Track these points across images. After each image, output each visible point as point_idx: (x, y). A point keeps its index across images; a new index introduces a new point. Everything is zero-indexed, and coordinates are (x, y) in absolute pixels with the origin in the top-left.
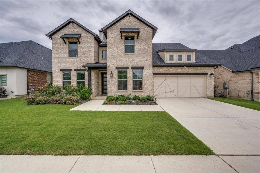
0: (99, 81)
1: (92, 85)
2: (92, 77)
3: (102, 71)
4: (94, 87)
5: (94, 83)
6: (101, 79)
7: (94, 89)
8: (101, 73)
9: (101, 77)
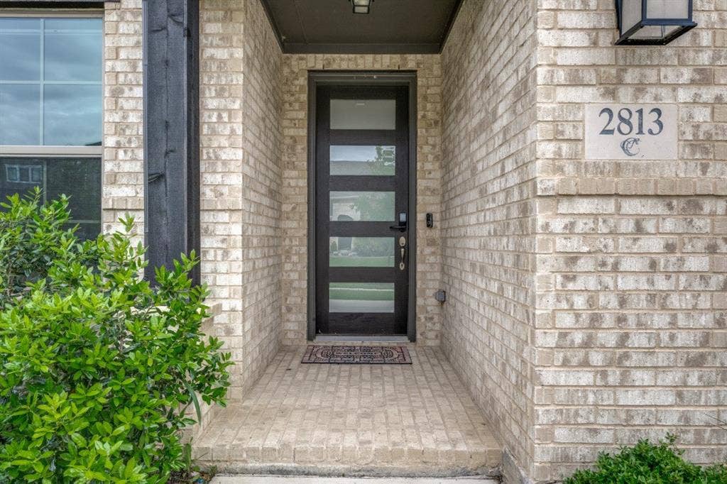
0: (280, 176)
1: (205, 218)
2: (210, 101)
3: (317, 61)
4: (237, 253)
5: (236, 180)
6: (301, 148)
7: (237, 280)
8: (303, 81)
9: (304, 132)
